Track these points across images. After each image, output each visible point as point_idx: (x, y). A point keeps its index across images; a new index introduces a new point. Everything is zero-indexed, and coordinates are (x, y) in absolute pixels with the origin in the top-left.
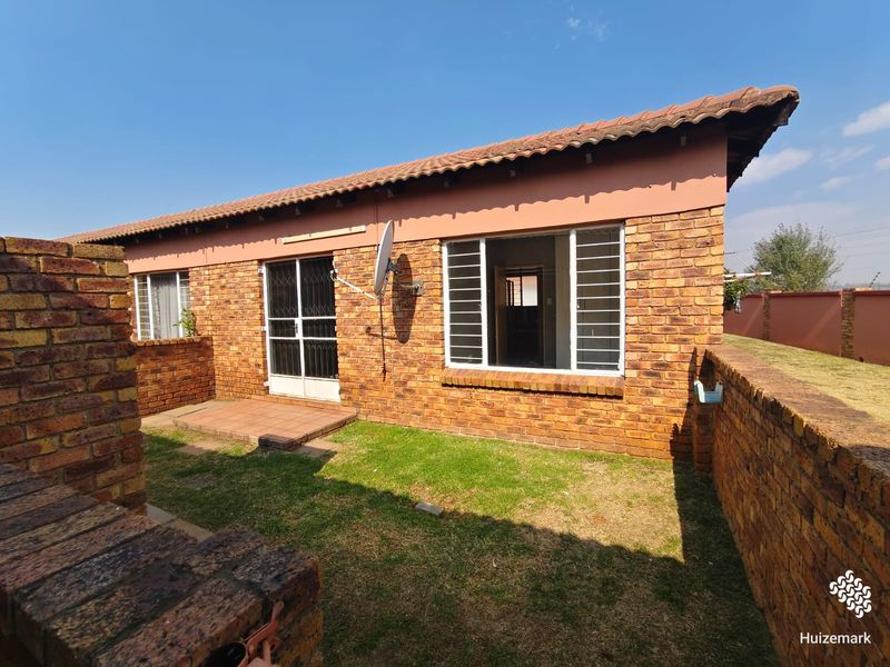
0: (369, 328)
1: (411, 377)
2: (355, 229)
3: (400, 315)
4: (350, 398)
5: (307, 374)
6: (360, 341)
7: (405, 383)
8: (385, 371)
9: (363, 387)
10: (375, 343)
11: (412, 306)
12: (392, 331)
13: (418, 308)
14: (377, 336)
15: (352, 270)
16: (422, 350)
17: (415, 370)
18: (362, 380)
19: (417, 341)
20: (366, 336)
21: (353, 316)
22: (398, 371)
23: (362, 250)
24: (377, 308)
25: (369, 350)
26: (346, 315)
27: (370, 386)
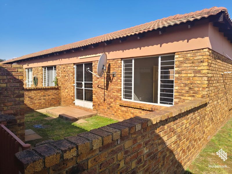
1: (112, 102)
3: (109, 83)
4: (95, 108)
5: (85, 100)
6: (99, 90)
7: (110, 104)
8: (105, 100)
9: (99, 105)
10: (102, 91)
13: (114, 80)
16: (115, 94)
17: (113, 100)
18: (99, 102)
22: (108, 100)
26: (95, 82)
27: (101, 105)
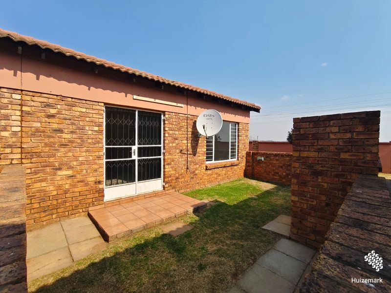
0: (181, 150)
1: (196, 169)
2: (179, 105)
3: (193, 145)
4: (171, 185)
5: (139, 180)
6: (177, 156)
7: (194, 172)
8: (187, 169)
9: (177, 178)
10: (184, 157)
11: (198, 141)
12: (190, 151)
13: (200, 142)
14: (185, 154)
15: (175, 123)
16: (200, 158)
17: (198, 166)
18: (177, 175)
19: (199, 155)
20: (180, 154)
21: (174, 145)
22: (192, 167)
23: (180, 115)
24: (186, 142)
25: (181, 160)
26: (171, 145)
27: (180, 177)
